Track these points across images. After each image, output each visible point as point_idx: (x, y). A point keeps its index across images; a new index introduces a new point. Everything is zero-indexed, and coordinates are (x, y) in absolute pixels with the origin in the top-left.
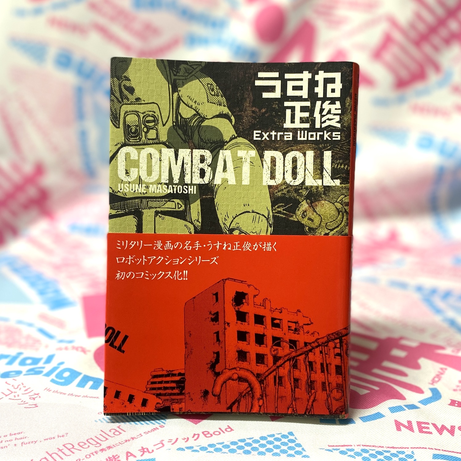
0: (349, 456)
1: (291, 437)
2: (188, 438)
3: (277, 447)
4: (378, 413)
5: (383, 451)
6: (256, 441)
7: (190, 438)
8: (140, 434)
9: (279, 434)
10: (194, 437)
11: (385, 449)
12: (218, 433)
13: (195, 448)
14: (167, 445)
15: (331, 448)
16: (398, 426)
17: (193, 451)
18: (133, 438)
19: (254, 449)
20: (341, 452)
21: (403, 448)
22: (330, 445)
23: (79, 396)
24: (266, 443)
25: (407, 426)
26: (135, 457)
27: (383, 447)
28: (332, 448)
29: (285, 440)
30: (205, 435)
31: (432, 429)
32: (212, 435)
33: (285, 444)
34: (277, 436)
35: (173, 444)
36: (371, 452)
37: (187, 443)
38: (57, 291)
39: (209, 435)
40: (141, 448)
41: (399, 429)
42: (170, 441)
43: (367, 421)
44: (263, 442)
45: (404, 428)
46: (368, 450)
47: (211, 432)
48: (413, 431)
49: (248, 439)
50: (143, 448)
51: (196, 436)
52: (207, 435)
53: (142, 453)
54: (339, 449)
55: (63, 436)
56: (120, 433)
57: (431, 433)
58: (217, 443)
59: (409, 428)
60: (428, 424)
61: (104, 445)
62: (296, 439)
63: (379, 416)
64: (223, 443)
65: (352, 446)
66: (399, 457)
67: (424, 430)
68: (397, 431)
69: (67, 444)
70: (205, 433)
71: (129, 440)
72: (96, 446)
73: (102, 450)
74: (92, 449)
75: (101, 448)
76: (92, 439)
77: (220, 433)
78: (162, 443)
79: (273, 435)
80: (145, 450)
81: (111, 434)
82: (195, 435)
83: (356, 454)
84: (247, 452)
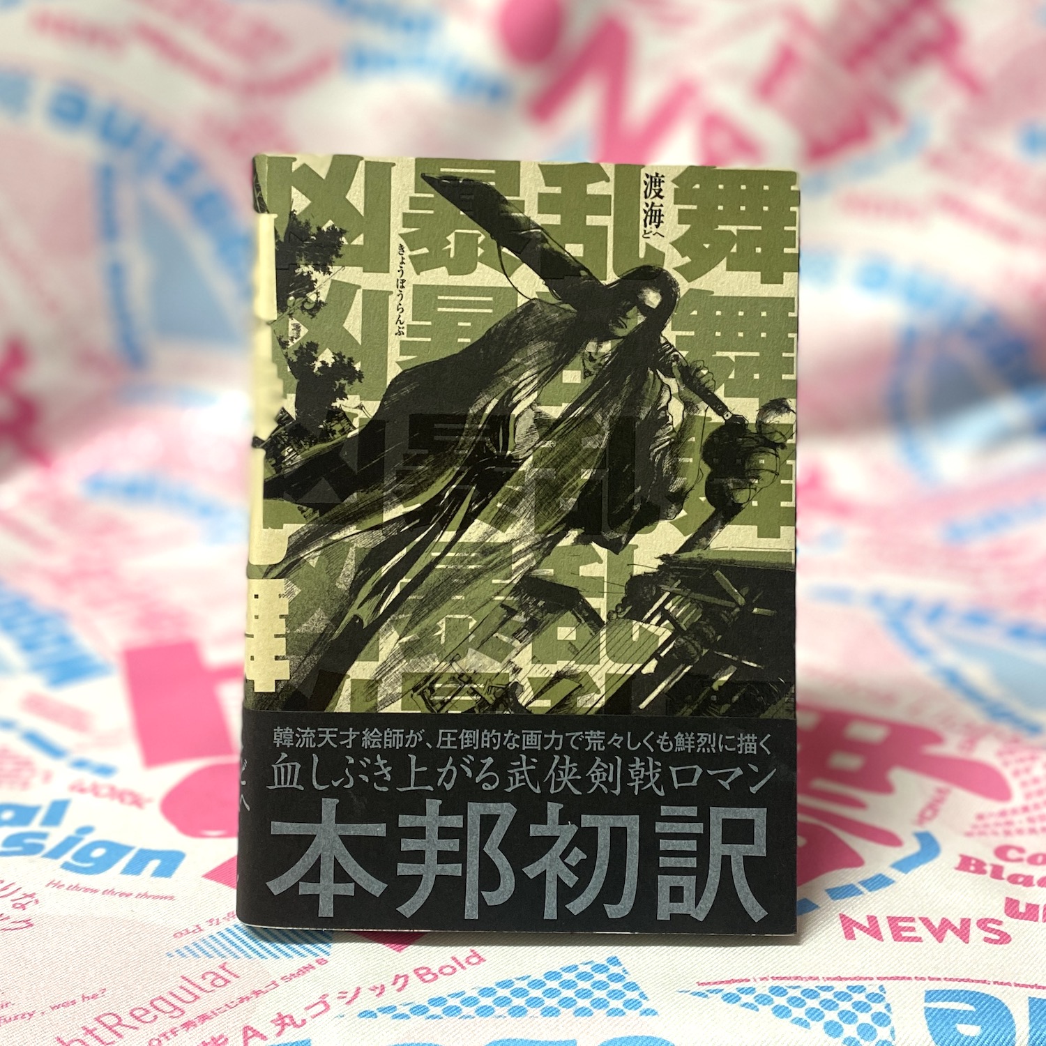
0: (743, 1005)
1: (614, 970)
2: (383, 987)
3: (584, 994)
4: (804, 900)
5: (817, 987)
6: (537, 984)
7: (389, 987)
8: (274, 983)
9: (587, 964)
10: (397, 984)
11: (822, 983)
12: (450, 970)
13: (401, 1010)
14: (337, 1006)
15: (703, 989)
16: (849, 928)
17: (396, 1017)
18: (257, 993)
19: (534, 1002)
20: (726, 998)
21: (861, 979)
22: (701, 982)
23: (128, 895)
24: (560, 986)
25: (868, 926)
26: (264, 1038)
27: (817, 978)
28: (706, 989)
29: (602, 977)
30: (421, 977)
31: (921, 930)
32: (436, 977)
33: (600, 985)
34: (582, 969)
35: (349, 1002)
36: (792, 993)
37: (382, 997)
38: (65, 640)
39: (430, 977)
40: (276, 1017)
41: (850, 935)
42: (343, 995)
44: (553, 984)
45: (862, 932)
46: (785, 988)
47: (435, 970)
48: (880, 938)
49: (519, 979)
50: (281, 1017)
51: (401, 981)
52: (425, 977)
53: (279, 1028)
54: (722, 990)
55: (94, 997)
56: (227, 982)
57: (919, 940)
58: (449, 996)
59: (872, 933)
60: (912, 920)
61: (192, 1012)
62: (626, 973)
63: (805, 906)
64: (463, 993)
65: (749, 980)
66: (853, 1001)
67: (905, 934)
68: (845, 940)
69: (106, 1015)
70: (421, 972)
71: (248, 998)
72: (172, 1015)
73: (187, 1025)
74: (165, 1023)
75: (184, 1019)
76: (161, 998)
77: (454, 970)
78: (324, 1002)
79: (576, 967)
80: (287, 1020)
81: (206, 985)
82: (397, 977)
83: (760, 1001)
84: (518, 1012)
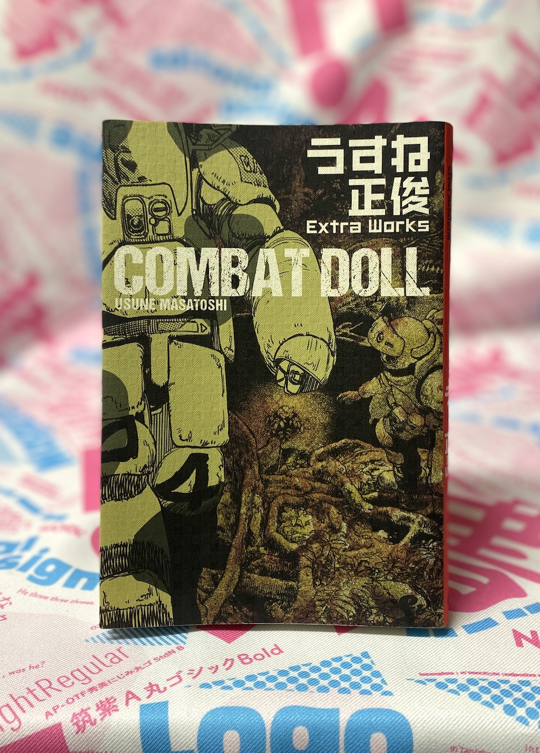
0: (450, 691)
1: (366, 661)
2: (217, 667)
3: (345, 678)
4: (488, 618)
5: (498, 680)
6: (315, 669)
7: (221, 668)
8: (149, 662)
9: (348, 656)
10: (227, 665)
11: (501, 677)
12: (260, 657)
13: (227, 683)
14: (187, 679)
15: (423, 678)
16: (519, 639)
18: (137, 669)
19: (313, 682)
20: (438, 685)
21: (527, 675)
22: (422, 673)
23: (66, 601)
24: (330, 672)
25: (531, 638)
26: (139, 699)
27: (498, 674)
28: (425, 678)
29: (357, 666)
30: (242, 660)
32: (251, 660)
33: (356, 673)
34: (345, 659)
35: (194, 677)
36: (482, 684)
37: (216, 674)
38: (50, 444)
39: (248, 661)
40: (148, 685)
41: (519, 644)
42: (191, 671)
43: (473, 631)
44: (326, 670)
45: (527, 642)
46: (477, 680)
47: (251, 656)
49: (304, 665)
50: (151, 685)
51: (229, 663)
52: (244, 661)
53: (149, 693)
54: (435, 680)
55: (37, 667)
56: (120, 660)
58: (259, 674)
59: (534, 643)
61: (96, 680)
62: (374, 664)
63: (489, 623)
64: (267, 673)
65: (453, 674)
66: (523, 692)
68: (517, 647)
69: (42, 680)
70: (242, 657)
71: (132, 672)
72: (83, 682)
74: (79, 687)
75: (90, 685)
76: (78, 670)
77: (263, 657)
78: (179, 677)
79: (340, 659)
81: (106, 661)
82: (227, 660)
83: (461, 688)
84: (302, 688)
